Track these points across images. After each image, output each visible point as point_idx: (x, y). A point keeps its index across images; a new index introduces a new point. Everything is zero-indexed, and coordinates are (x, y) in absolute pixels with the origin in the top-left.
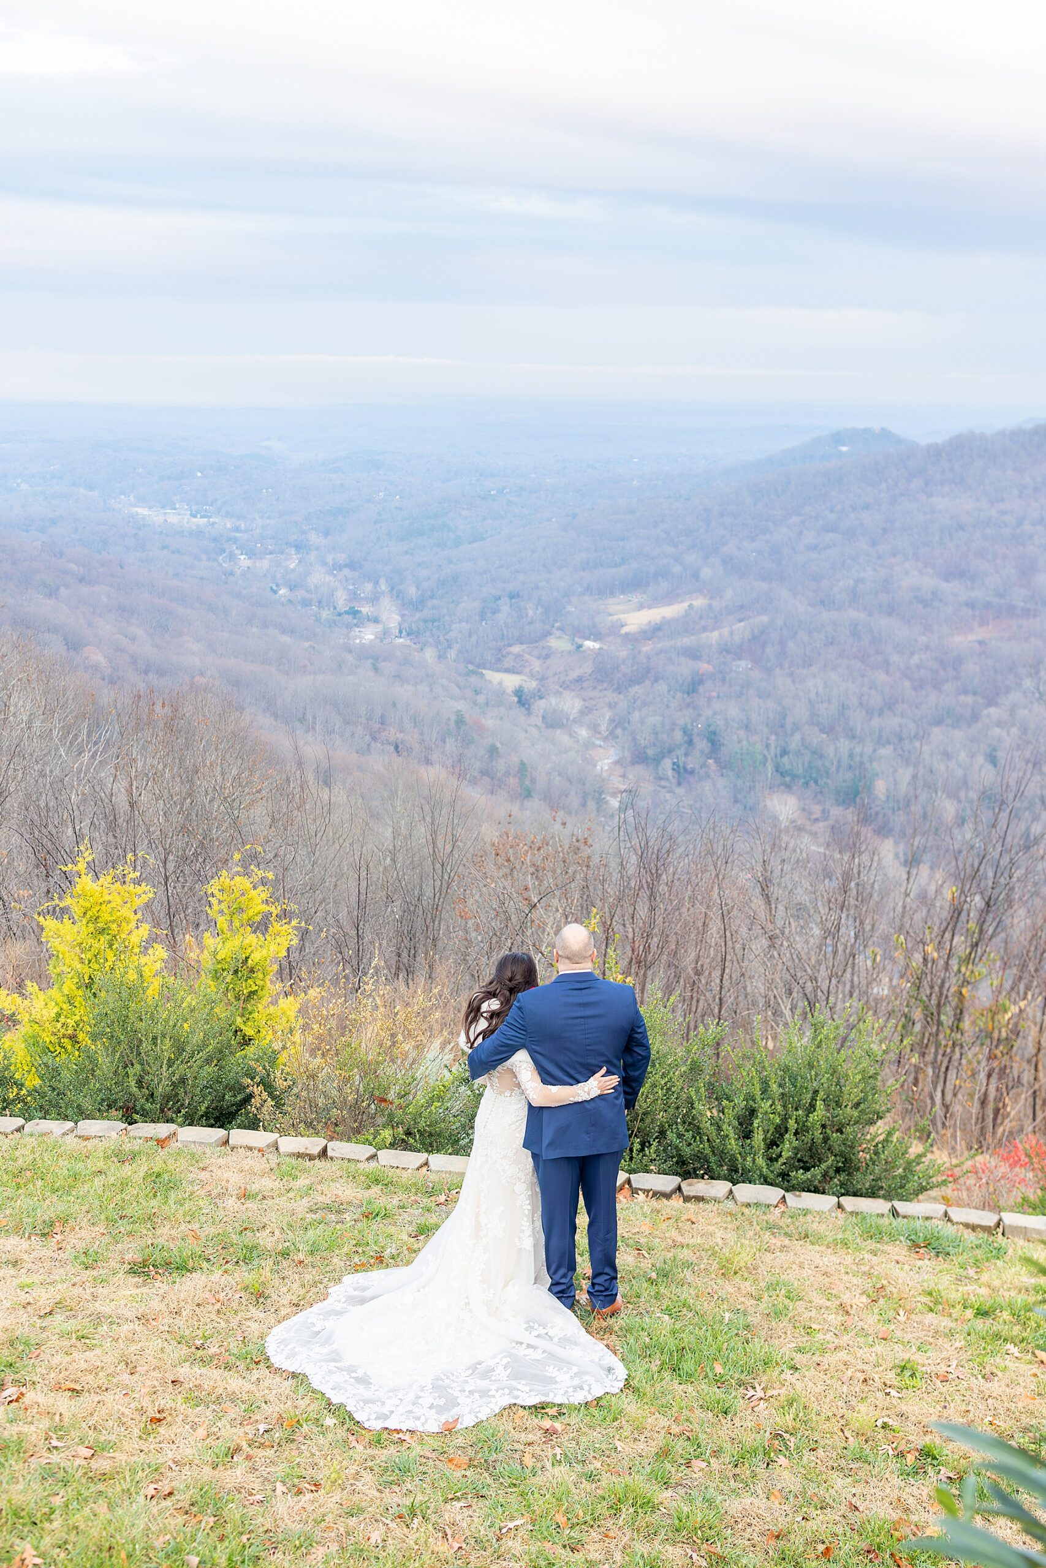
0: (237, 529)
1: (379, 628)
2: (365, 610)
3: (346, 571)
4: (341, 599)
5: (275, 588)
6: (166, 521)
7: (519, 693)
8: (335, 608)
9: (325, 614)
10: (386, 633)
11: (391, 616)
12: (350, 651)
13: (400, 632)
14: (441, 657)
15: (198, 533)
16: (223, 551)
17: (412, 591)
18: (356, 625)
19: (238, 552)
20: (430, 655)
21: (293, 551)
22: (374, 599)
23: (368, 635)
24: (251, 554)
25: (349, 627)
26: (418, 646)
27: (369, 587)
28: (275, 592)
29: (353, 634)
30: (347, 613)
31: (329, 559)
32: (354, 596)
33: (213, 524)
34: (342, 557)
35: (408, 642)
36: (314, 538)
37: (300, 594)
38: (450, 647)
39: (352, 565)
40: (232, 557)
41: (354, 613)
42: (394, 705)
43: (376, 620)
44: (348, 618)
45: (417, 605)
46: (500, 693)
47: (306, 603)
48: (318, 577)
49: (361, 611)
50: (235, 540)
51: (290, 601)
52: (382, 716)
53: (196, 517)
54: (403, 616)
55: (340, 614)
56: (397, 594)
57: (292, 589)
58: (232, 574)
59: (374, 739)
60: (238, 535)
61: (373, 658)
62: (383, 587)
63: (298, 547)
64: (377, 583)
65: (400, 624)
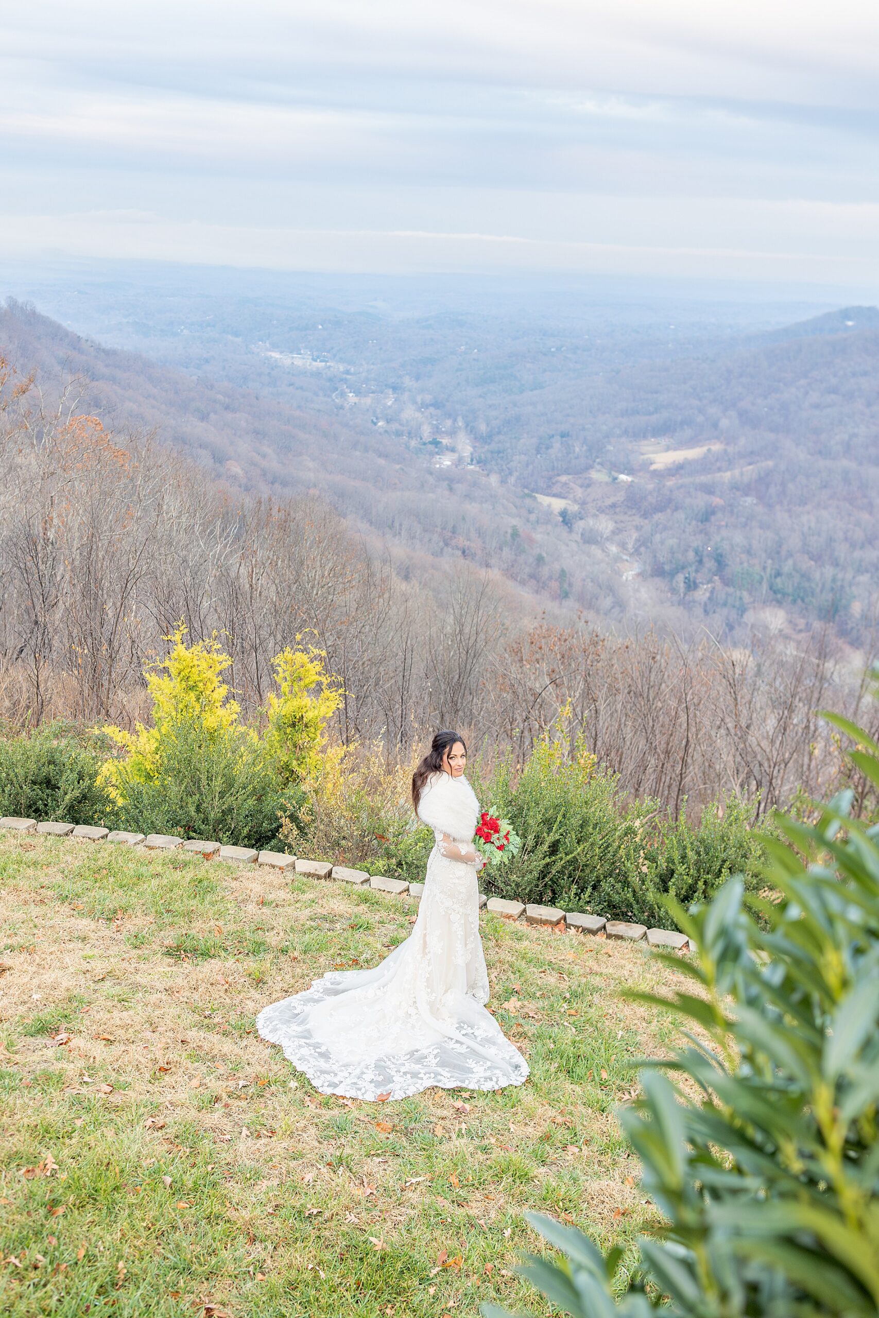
0: (347, 372)
1: (455, 456)
2: (445, 441)
3: (432, 410)
4: (426, 432)
5: (375, 420)
6: (293, 363)
7: (563, 514)
8: (421, 439)
9: (413, 443)
10: (460, 460)
11: (466, 447)
12: (431, 474)
13: (472, 460)
14: (503, 482)
15: (317, 374)
16: (336, 389)
17: (483, 428)
18: (438, 453)
19: (347, 390)
20: (494, 479)
21: (390, 391)
22: (452, 433)
23: (446, 462)
24: (358, 393)
25: (432, 454)
26: (485, 472)
27: (449, 423)
28: (375, 424)
29: (434, 460)
30: (430, 443)
31: (419, 399)
32: (437, 430)
33: (329, 367)
34: (428, 398)
35: (478, 469)
36: (408, 382)
37: (395, 426)
38: (511, 474)
39: (436, 405)
40: (343, 395)
41: (436, 443)
42: (464, 519)
43: (453, 450)
44: (431, 447)
45: (486, 439)
46: (549, 513)
47: (399, 434)
48: (409, 413)
49: (440, 443)
50: (345, 381)
51: (386, 431)
52: (454, 527)
53: (316, 361)
54: (474, 447)
55: (425, 444)
56: (471, 429)
57: (388, 421)
58: (342, 407)
59: (447, 544)
60: (349, 377)
61: (449, 480)
62: (460, 423)
63: (395, 389)
64: (455, 420)
65: (472, 454)
